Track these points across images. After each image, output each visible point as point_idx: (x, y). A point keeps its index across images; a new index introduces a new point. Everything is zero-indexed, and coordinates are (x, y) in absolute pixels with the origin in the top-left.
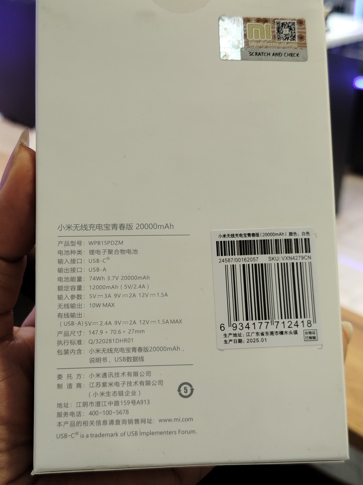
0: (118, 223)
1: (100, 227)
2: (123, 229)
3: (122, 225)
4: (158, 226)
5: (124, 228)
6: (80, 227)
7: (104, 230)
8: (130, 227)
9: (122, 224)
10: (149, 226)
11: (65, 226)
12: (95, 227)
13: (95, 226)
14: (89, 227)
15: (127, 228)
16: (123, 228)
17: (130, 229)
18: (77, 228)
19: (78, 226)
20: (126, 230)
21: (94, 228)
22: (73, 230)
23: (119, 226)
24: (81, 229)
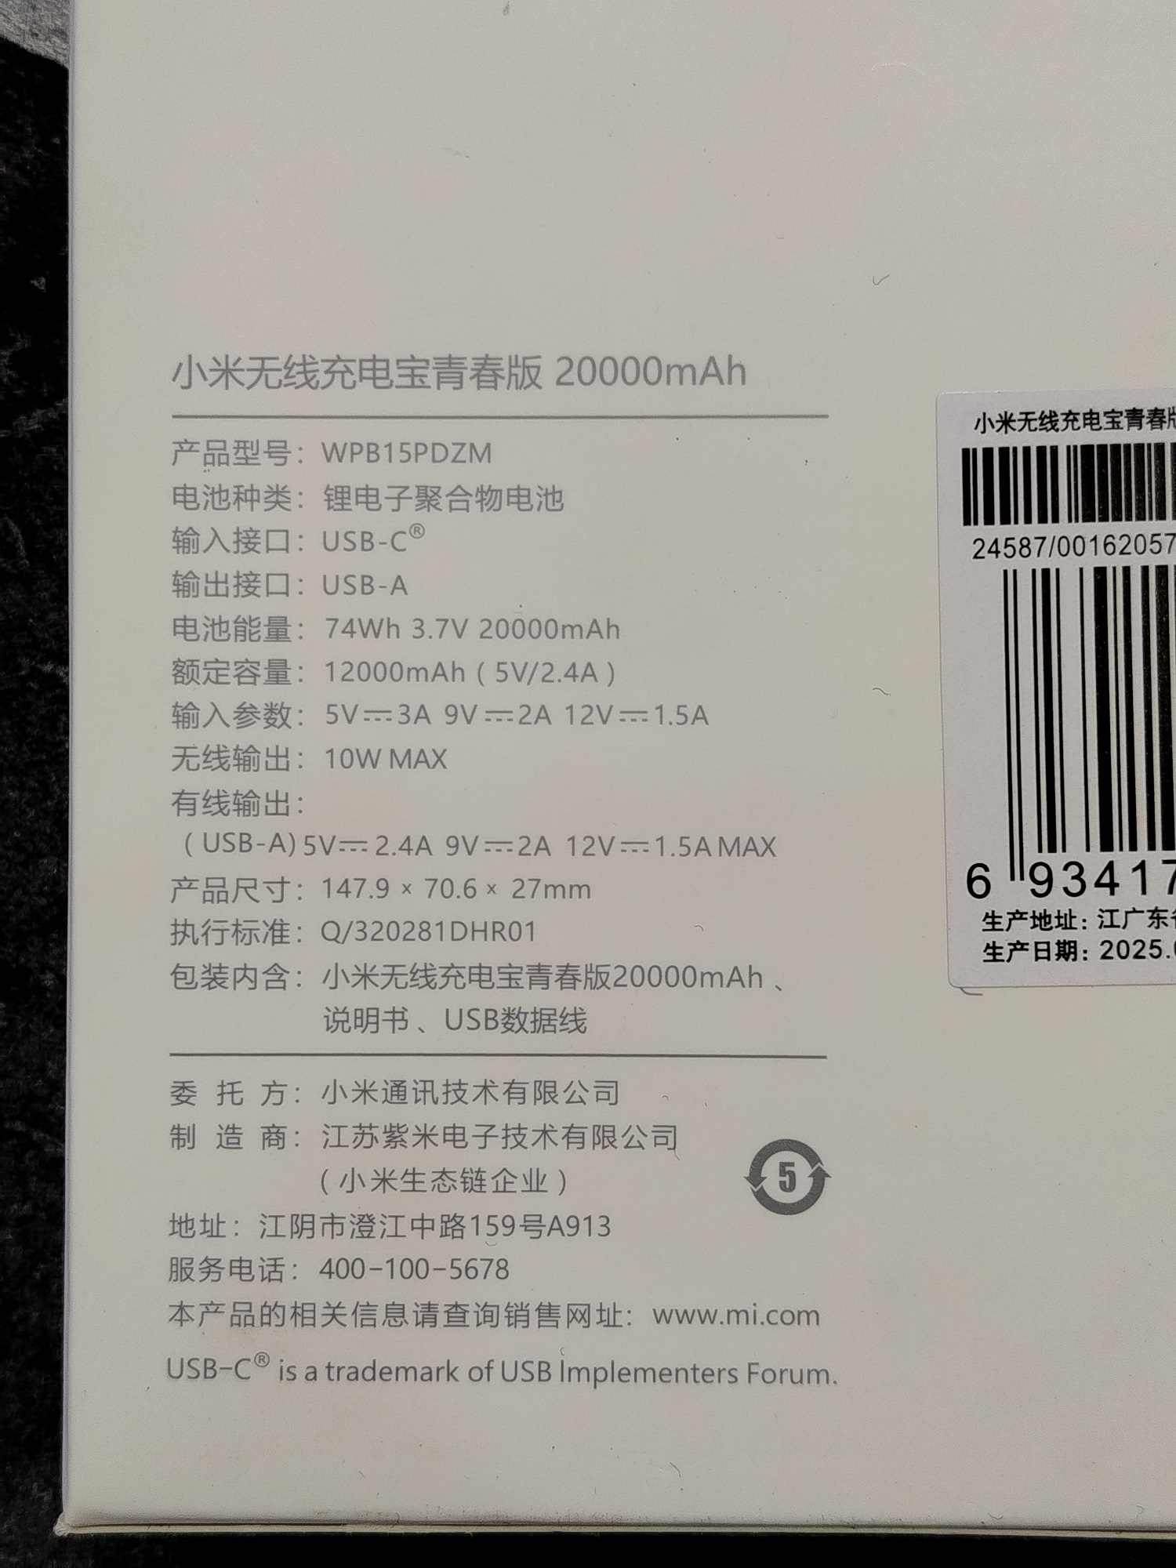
0: (469, 350)
1: (379, 374)
2: (493, 384)
3: (485, 363)
4: (669, 368)
5: (496, 375)
6: (280, 370)
7: (397, 387)
8: (525, 373)
9: (487, 358)
10: (620, 371)
11: (208, 364)
12: (352, 374)
13: (354, 367)
14: (327, 372)
15: (513, 378)
16: (493, 378)
17: (525, 385)
18: (264, 373)
19: (269, 364)
20: (508, 388)
21: (347, 375)
22: (247, 385)
23: (472, 369)
24: (285, 382)
